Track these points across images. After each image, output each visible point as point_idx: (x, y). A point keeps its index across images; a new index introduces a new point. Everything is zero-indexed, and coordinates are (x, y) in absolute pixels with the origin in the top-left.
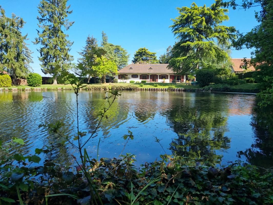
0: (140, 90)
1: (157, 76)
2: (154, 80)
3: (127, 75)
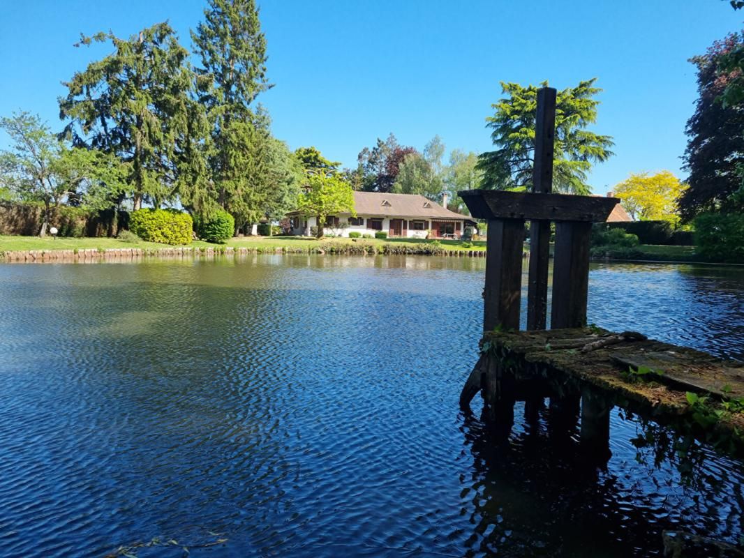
0: (449, 254)
1: (405, 222)
2: (397, 232)
3: (338, 219)
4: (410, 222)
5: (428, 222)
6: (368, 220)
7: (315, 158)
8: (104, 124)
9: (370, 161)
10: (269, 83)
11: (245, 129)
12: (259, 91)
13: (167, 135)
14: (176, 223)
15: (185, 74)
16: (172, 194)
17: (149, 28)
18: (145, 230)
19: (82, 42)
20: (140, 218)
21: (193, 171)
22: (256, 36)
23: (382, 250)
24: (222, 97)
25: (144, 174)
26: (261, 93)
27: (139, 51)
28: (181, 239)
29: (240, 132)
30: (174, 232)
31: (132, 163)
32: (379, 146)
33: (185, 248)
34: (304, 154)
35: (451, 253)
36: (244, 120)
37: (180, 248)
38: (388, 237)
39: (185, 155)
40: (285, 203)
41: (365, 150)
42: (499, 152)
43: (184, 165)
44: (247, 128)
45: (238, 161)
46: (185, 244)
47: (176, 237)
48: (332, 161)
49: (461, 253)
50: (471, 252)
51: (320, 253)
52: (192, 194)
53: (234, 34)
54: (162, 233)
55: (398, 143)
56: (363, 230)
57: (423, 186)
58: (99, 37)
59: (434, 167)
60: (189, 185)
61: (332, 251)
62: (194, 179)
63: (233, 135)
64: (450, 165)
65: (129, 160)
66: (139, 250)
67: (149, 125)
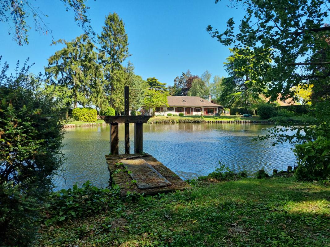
1: (192, 108)
2: (189, 113)
3: (163, 108)
4: (194, 108)
5: (202, 108)
6: (176, 108)
7: (155, 82)
8: (62, 75)
9: (179, 82)
10: (130, 54)
11: (120, 73)
12: (125, 57)
13: (86, 78)
14: (90, 113)
15: (94, 54)
16: (89, 101)
17: (79, 36)
18: (77, 117)
19: (53, 44)
20: (76, 112)
21: (97, 92)
22: (124, 35)
23: (178, 121)
24: (110, 61)
25: (78, 94)
26: (126, 58)
27: (75, 45)
28: (92, 120)
29: (118, 75)
30: (89, 117)
31: (73, 90)
32: (183, 75)
33: (94, 123)
34: (151, 80)
35: (208, 122)
36: (119, 70)
37: (91, 123)
38: (184, 115)
39: (94, 86)
40: (140, 102)
41: (177, 78)
42: (230, 77)
43: (93, 90)
44: (121, 73)
45: (117, 86)
46: (94, 121)
47: (90, 119)
48: (163, 83)
49: (212, 122)
50: (217, 121)
51: (151, 123)
52: (97, 101)
53: (115, 35)
54: (85, 118)
55: (191, 74)
56: (173, 113)
57: (201, 92)
58: (59, 41)
59: (206, 84)
60: (96, 97)
61: (156, 122)
62: (98, 95)
63: (115, 76)
64: (214, 83)
65: (72, 89)
66: (74, 125)
67: (79, 75)
